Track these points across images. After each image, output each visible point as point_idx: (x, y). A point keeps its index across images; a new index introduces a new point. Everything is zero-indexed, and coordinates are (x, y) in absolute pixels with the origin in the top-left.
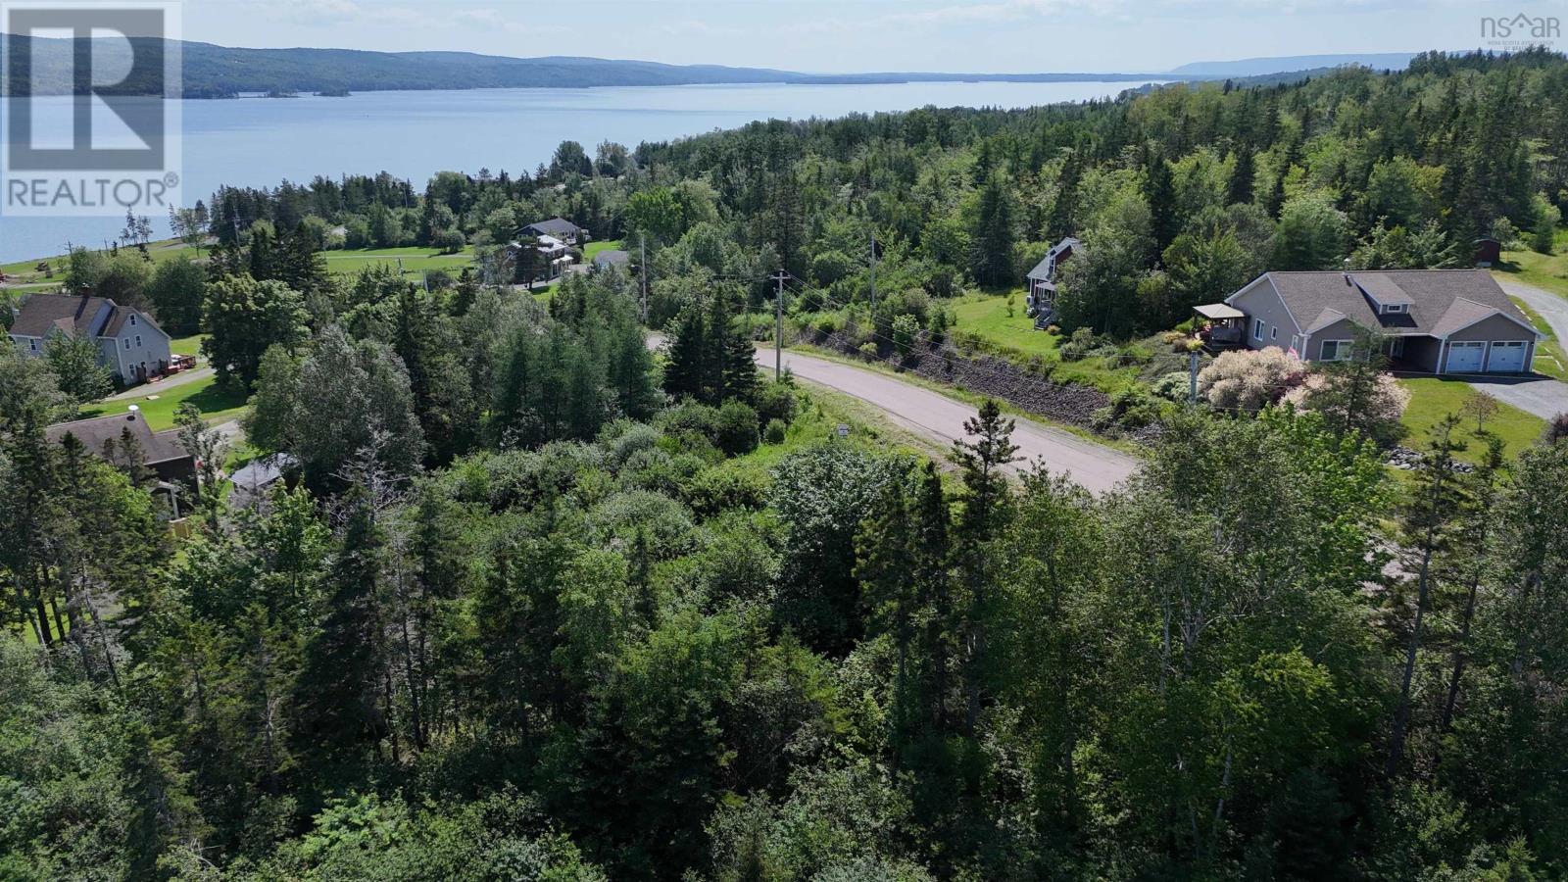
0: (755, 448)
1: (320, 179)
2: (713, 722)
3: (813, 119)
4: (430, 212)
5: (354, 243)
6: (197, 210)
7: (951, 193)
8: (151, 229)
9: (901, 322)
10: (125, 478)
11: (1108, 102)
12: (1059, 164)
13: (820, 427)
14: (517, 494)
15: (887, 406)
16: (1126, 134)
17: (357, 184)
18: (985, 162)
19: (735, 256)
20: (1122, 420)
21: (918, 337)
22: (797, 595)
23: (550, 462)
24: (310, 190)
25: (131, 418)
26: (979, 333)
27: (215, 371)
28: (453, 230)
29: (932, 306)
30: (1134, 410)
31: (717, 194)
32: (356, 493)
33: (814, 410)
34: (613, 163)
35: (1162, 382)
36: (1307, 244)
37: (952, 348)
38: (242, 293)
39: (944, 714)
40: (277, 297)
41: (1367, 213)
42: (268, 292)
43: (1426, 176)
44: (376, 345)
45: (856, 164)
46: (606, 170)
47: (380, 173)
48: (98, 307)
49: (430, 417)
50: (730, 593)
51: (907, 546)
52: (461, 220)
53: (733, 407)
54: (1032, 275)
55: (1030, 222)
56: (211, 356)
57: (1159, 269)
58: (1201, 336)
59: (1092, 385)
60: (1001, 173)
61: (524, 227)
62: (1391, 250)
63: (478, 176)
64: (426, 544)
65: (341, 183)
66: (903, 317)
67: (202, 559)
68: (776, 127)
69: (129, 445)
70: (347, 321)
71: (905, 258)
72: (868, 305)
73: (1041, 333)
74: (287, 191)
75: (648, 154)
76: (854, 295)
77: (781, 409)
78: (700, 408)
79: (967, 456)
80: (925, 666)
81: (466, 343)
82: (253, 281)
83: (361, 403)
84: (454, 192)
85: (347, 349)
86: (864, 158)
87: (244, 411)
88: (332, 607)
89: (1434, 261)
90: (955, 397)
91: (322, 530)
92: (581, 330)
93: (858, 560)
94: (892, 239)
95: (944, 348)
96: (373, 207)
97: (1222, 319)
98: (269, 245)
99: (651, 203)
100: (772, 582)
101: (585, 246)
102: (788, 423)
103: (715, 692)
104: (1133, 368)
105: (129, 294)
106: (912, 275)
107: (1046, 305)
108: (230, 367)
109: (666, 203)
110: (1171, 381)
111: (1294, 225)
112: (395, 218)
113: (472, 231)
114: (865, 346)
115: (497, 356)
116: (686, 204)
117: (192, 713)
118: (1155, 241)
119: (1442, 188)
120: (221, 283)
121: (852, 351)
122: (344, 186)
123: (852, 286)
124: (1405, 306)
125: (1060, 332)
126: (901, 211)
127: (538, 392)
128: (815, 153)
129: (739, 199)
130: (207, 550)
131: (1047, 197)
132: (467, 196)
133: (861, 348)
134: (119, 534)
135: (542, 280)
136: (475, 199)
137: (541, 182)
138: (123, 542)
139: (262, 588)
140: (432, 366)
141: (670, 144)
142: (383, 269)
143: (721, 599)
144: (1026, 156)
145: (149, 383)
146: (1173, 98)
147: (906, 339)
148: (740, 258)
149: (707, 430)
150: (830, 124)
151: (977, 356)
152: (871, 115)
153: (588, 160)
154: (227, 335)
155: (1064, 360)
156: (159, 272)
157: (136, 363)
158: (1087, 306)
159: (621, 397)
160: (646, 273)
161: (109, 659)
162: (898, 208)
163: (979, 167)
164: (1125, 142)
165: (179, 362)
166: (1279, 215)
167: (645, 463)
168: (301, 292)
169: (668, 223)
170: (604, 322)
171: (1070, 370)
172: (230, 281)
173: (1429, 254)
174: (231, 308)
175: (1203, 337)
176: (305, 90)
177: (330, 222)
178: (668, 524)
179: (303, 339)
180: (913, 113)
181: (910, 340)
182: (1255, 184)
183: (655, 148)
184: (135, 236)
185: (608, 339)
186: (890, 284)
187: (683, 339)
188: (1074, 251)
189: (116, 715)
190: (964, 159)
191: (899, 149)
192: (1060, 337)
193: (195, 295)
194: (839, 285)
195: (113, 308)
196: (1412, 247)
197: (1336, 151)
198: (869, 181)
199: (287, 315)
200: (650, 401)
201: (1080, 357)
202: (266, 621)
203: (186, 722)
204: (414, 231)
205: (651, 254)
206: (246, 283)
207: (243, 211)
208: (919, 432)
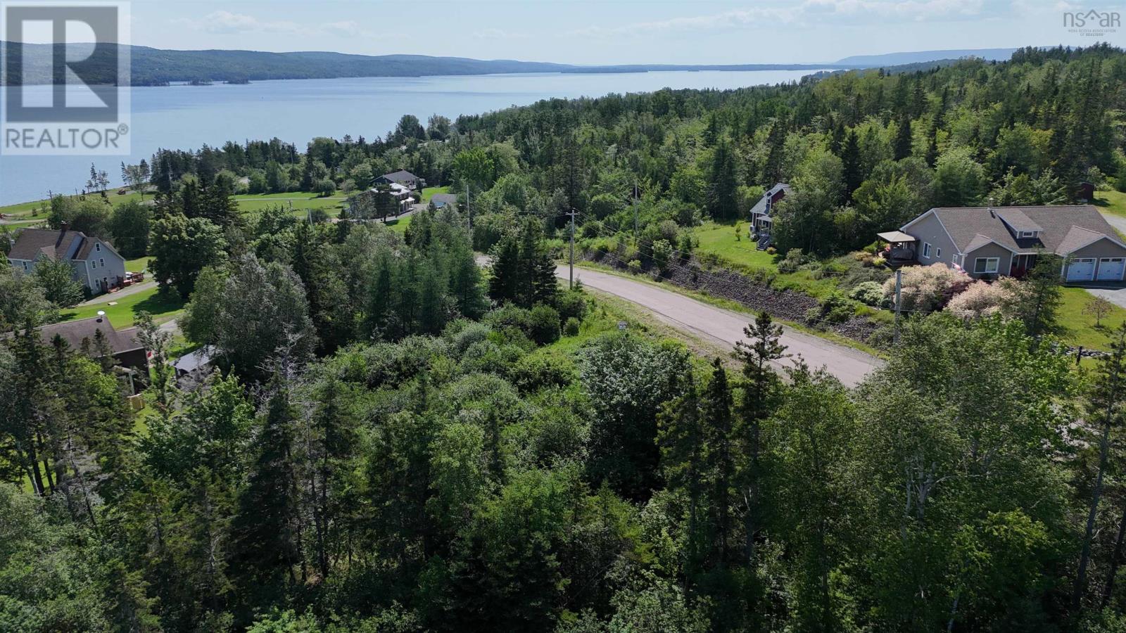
0: (558, 339)
1: (230, 144)
2: (553, 557)
3: (583, 98)
4: (310, 167)
5: (255, 189)
6: (141, 166)
7: (688, 151)
8: (108, 180)
9: (659, 245)
10: (98, 367)
11: (794, 85)
12: (767, 129)
13: (604, 324)
14: (386, 375)
15: (652, 307)
16: (815, 108)
17: (257, 147)
18: (714, 128)
19: (534, 198)
20: (828, 317)
21: (672, 256)
22: (604, 454)
23: (409, 351)
24: (223, 151)
25: (99, 321)
26: (716, 254)
27: (158, 284)
28: (326, 179)
29: (681, 234)
30: (837, 310)
31: (518, 153)
32: (276, 381)
33: (599, 311)
34: (440, 130)
35: (857, 289)
36: (956, 187)
37: (697, 264)
38: (178, 227)
39: (726, 548)
40: (204, 230)
41: (999, 164)
42: (197, 227)
43: (1039, 136)
44: (281, 266)
45: (618, 131)
46: (435, 136)
47: (273, 139)
48: (73, 238)
49: (319, 317)
50: (553, 453)
51: (699, 422)
52: (332, 172)
53: (540, 309)
54: (754, 210)
55: (748, 172)
56: (155, 273)
57: (849, 206)
58: (883, 255)
59: (804, 291)
60: (725, 137)
61: (379, 177)
62: (1018, 191)
63: (344, 140)
64: (328, 419)
65: (245, 146)
66: (660, 242)
67: (159, 431)
68: (557, 104)
69: (100, 342)
70: (255, 246)
71: (658, 199)
72: (632, 233)
73: (762, 252)
74: (206, 152)
75: (465, 124)
76: (622, 225)
77: (575, 310)
78: (517, 310)
79: (746, 354)
80: (711, 513)
81: (344, 264)
82: (186, 219)
83: (270, 309)
84: (326, 152)
85: (260, 269)
86: (623, 125)
87: (180, 314)
88: (258, 467)
89: (1049, 199)
90: (701, 300)
91: (248, 407)
92: (428, 253)
93: (659, 431)
94: (648, 185)
95: (691, 264)
96: (268, 163)
97: (897, 243)
98: (197, 192)
99: (471, 160)
100: (583, 444)
101: (423, 191)
102: (581, 320)
103: (553, 533)
104: (834, 278)
105: (95, 229)
106: (664, 211)
107: (766, 232)
108: (169, 281)
109: (482, 159)
110: (863, 288)
111: (947, 173)
112: (284, 171)
113: (341, 181)
114: (632, 263)
115: (368, 273)
116: (496, 160)
117: (153, 548)
118: (845, 186)
119: (1050, 146)
120: (163, 220)
121: (622, 266)
122: (247, 149)
123: (621, 218)
124: (1036, 232)
125: (777, 252)
126: (653, 164)
127: (398, 299)
128: (588, 123)
129: (534, 156)
130: (163, 424)
131: (760, 153)
132: (336, 155)
133: (629, 264)
134: (94, 409)
135: (393, 215)
136: (342, 157)
137: (389, 145)
138: (97, 415)
139: (204, 452)
140: (320, 280)
141: (480, 117)
142: (279, 209)
143: (546, 457)
144: (743, 124)
145: (109, 293)
146: (845, 81)
147: (663, 257)
148: (538, 199)
149: (523, 326)
150: (596, 102)
151: (716, 270)
152: (624, 95)
153: (422, 128)
154: (167, 258)
155: (781, 272)
156: (116, 212)
157: (100, 279)
158: (796, 233)
159: (459, 303)
160: (470, 210)
161: (87, 504)
162: (651, 162)
163: (710, 132)
164: (814, 114)
165: (131, 277)
166: (935, 166)
167: (480, 352)
168: (221, 227)
169: (485, 174)
170: (444, 247)
171: (786, 280)
172: (169, 219)
173: (1045, 194)
174: (170, 239)
175: (885, 256)
176: (217, 80)
177: (237, 174)
178: (502, 399)
179: (222, 261)
180: (657, 94)
181: (665, 259)
182: (913, 144)
183: (470, 119)
184: (96, 185)
185: (449, 260)
186: (647, 218)
187: (503, 259)
188: (786, 193)
189: (94, 547)
190: (696, 127)
191: (649, 120)
192: (776, 255)
193: (142, 229)
194: (611, 218)
195: (84, 238)
196: (1033, 189)
197: (970, 119)
198: (629, 143)
199: (211, 243)
200: (480, 305)
201: (793, 271)
202: (210, 479)
203: (149, 555)
204: (298, 180)
205: (473, 197)
206: (181, 220)
207: (175, 168)
208: (678, 327)
